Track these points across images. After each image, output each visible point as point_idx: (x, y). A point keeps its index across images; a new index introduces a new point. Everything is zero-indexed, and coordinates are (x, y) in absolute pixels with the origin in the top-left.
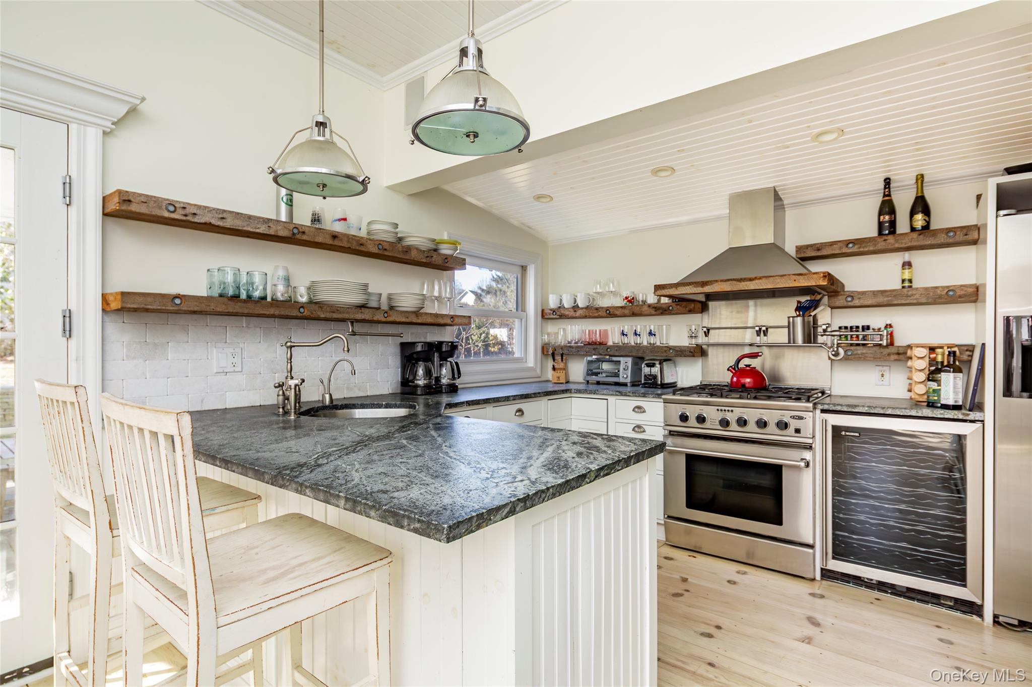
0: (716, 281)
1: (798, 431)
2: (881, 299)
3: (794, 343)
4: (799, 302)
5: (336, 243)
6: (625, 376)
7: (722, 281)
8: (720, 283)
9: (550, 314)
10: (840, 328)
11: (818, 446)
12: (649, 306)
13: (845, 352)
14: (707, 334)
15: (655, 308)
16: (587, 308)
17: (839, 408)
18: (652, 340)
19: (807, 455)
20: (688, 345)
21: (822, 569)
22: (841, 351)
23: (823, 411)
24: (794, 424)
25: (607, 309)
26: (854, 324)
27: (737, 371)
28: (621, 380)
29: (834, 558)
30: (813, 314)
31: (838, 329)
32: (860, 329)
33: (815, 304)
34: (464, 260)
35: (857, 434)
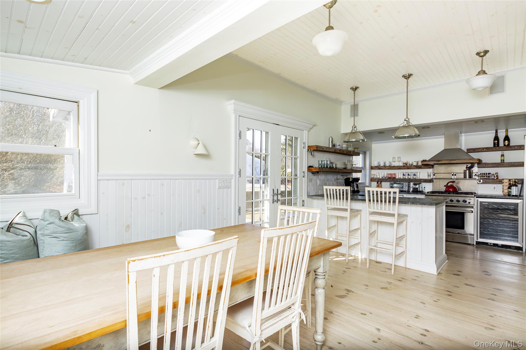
0: (443, 160)
1: (469, 203)
2: (494, 165)
3: (466, 178)
4: (467, 166)
5: (340, 152)
6: (406, 188)
7: (445, 160)
8: (444, 161)
9: (375, 168)
10: (481, 174)
11: (475, 207)
12: (414, 166)
13: (483, 181)
14: (434, 175)
15: (417, 167)
16: (390, 166)
17: (482, 196)
18: (415, 177)
19: (472, 209)
20: (427, 178)
21: (476, 242)
22: (481, 181)
23: (477, 197)
24: (468, 201)
25: (398, 166)
26: (486, 172)
27: (446, 186)
28: (404, 190)
29: (480, 238)
30: (472, 169)
31: (480, 174)
32: (488, 174)
33: (472, 167)
34: (360, 153)
35: (487, 204)
